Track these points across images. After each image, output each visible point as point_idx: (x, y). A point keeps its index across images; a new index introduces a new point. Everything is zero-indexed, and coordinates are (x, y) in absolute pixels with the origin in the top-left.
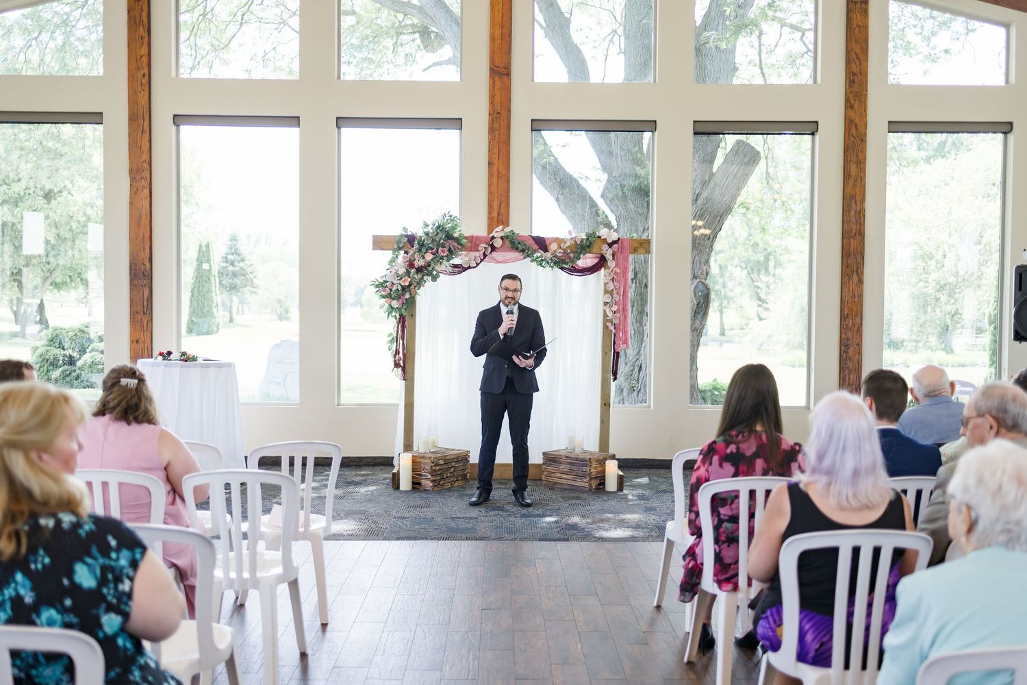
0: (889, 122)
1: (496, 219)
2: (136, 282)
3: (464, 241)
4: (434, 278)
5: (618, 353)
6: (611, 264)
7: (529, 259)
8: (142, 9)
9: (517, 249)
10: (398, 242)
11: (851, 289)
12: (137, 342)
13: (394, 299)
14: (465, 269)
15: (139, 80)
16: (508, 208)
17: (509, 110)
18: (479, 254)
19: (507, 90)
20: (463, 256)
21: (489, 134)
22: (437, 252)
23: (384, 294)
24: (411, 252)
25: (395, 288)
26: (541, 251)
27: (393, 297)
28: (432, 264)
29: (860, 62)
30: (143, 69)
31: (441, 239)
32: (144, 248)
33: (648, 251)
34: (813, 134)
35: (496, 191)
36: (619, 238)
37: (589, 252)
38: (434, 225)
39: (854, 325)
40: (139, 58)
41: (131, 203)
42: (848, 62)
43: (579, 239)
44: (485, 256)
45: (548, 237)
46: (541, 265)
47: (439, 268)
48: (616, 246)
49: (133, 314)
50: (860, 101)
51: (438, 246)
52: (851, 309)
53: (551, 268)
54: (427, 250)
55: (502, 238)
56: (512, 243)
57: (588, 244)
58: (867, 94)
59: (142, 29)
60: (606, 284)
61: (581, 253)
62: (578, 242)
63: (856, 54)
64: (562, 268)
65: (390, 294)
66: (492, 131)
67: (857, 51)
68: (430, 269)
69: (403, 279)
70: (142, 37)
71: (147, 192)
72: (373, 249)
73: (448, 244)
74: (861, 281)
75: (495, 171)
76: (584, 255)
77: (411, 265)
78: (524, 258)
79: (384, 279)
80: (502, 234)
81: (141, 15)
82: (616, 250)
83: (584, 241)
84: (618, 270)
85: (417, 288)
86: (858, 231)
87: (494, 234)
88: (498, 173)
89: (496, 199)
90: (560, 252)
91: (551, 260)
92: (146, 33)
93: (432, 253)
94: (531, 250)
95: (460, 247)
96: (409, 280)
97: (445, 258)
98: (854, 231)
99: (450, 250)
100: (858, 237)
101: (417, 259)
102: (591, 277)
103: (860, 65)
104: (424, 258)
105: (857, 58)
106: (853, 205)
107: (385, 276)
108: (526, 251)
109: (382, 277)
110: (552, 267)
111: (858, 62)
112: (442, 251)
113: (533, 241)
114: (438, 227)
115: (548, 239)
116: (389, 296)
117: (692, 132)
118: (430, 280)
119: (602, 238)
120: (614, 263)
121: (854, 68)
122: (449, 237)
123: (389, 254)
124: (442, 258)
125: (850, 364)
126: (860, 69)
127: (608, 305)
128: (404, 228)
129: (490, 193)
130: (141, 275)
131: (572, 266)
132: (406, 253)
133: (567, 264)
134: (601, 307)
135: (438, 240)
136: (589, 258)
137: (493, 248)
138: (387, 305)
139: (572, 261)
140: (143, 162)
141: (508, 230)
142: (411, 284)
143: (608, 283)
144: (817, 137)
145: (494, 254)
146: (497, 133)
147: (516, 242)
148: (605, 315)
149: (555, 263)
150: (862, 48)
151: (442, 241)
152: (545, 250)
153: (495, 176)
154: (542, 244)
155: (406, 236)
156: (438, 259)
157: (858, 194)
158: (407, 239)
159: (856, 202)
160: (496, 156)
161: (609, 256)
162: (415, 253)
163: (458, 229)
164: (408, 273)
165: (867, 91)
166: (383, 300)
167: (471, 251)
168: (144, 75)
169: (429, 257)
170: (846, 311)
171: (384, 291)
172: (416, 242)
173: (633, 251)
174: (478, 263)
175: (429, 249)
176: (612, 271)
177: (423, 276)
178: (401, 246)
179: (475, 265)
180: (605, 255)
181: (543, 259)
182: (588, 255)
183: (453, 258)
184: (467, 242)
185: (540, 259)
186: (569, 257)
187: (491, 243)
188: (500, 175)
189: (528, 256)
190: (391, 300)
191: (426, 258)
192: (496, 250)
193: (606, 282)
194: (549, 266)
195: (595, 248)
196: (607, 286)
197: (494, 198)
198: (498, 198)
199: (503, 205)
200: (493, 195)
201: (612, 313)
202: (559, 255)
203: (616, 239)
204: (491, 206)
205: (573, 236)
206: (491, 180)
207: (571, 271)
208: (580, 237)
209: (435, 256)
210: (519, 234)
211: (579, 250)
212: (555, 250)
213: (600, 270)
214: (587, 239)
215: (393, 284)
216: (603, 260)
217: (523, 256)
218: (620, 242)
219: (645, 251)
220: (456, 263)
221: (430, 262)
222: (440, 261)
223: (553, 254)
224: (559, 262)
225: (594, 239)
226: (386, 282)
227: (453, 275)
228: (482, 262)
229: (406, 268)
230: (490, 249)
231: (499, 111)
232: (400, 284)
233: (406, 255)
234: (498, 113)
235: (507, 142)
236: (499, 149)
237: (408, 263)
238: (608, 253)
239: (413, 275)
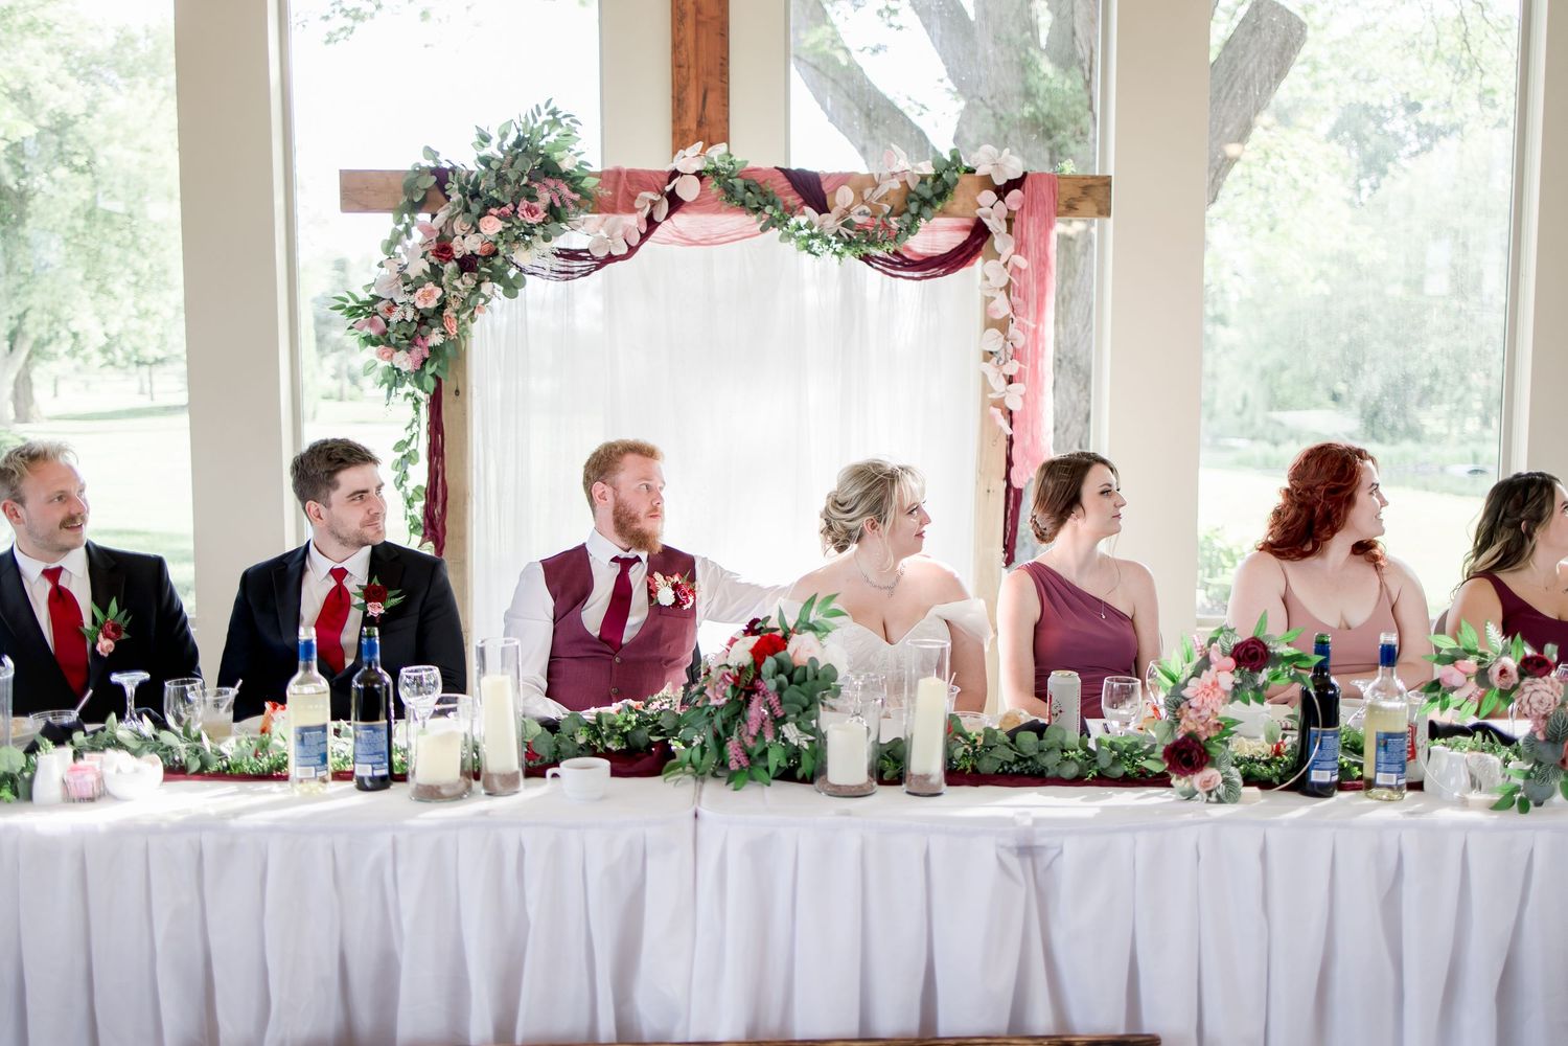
1: (692, 136)
3: (589, 183)
4: (511, 288)
6: (1002, 242)
7: (775, 233)
9: (743, 204)
10: (409, 189)
13: (398, 348)
14: (600, 263)
16: (726, 105)
18: (634, 222)
20: (589, 226)
22: (515, 212)
23: (373, 333)
24: (444, 215)
25: (395, 318)
26: (807, 209)
27: (393, 341)
28: (502, 248)
31: (524, 176)
33: (1104, 209)
35: (692, 59)
36: (1025, 174)
37: (944, 213)
38: (504, 136)
43: (912, 177)
44: (652, 223)
45: (829, 171)
46: (808, 248)
47: (522, 257)
48: (1015, 194)
51: (517, 195)
53: (836, 257)
54: (486, 208)
55: (698, 174)
56: (729, 187)
57: (939, 189)
60: (988, 300)
61: (919, 214)
62: (912, 184)
64: (866, 259)
65: (384, 333)
68: (498, 261)
69: (420, 291)
72: (343, 210)
73: (544, 191)
76: (928, 220)
77: (443, 250)
78: (764, 230)
79: (373, 291)
80: (697, 166)
82: (1015, 207)
84: (1021, 261)
85: (464, 316)
87: (679, 163)
88: (698, 11)
89: (693, 82)
90: (862, 214)
91: (838, 234)
93: (499, 217)
94: (781, 206)
95: (579, 198)
96: (438, 292)
97: (539, 231)
99: (550, 208)
101: (458, 230)
104: (478, 231)
107: (374, 283)
108: (768, 209)
109: (368, 287)
110: (840, 255)
112: (529, 210)
113: (784, 183)
114: (518, 143)
115: (829, 176)
116: (385, 339)
118: (501, 294)
119: (980, 172)
120: (1011, 241)
122: (548, 169)
123: (383, 224)
124: (530, 230)
127: (994, 360)
128: (428, 149)
129: (677, 66)
131: (896, 253)
132: (431, 216)
133: (879, 245)
134: (974, 366)
135: (516, 178)
136: (945, 229)
137: (675, 203)
138: (382, 364)
139: (896, 239)
141: (717, 152)
142: (443, 305)
143: (993, 299)
145: (678, 219)
147: (740, 185)
148: (986, 387)
149: (849, 243)
153: (690, 21)
154: (810, 190)
155: (431, 171)
156: (520, 235)
158: (434, 179)
161: (995, 224)
162: (451, 218)
163: (577, 148)
164: (435, 274)
166: (371, 352)
167: (613, 210)
171: (372, 324)
172: (457, 185)
173: (1063, 208)
174: (634, 244)
175: (493, 206)
176: (1007, 263)
177: (479, 282)
178: (417, 200)
179: (624, 250)
180: (986, 221)
181: (815, 230)
182: (940, 222)
183: (564, 231)
184: (599, 184)
185: (806, 232)
186: (886, 227)
187: (668, 188)
188: (701, 18)
189: (772, 223)
190: (390, 350)
191: (482, 230)
192: (683, 208)
193: (989, 294)
194: (831, 250)
195: (957, 201)
196: (992, 306)
197: (689, 79)
198: (697, 78)
199: (711, 97)
200: (684, 71)
201: (1004, 382)
202: (859, 220)
203: (1019, 175)
204: (679, 100)
205: (896, 169)
206: (678, 30)
207: (894, 266)
208: (916, 172)
209: (510, 225)
210: (747, 162)
211: (914, 208)
212: (846, 206)
213: (972, 264)
214: (938, 177)
215: (395, 304)
216: (979, 234)
217: (760, 225)
218: (1028, 183)
219: (1095, 209)
220: (575, 246)
221: (496, 243)
222: (527, 238)
223: (842, 217)
224: (859, 241)
225: (956, 175)
226: (377, 299)
227: (567, 280)
228: (647, 244)
229: (432, 259)
230: (665, 206)
232: (412, 305)
233: (432, 223)
237: (434, 247)
238: (994, 214)
239: (450, 279)
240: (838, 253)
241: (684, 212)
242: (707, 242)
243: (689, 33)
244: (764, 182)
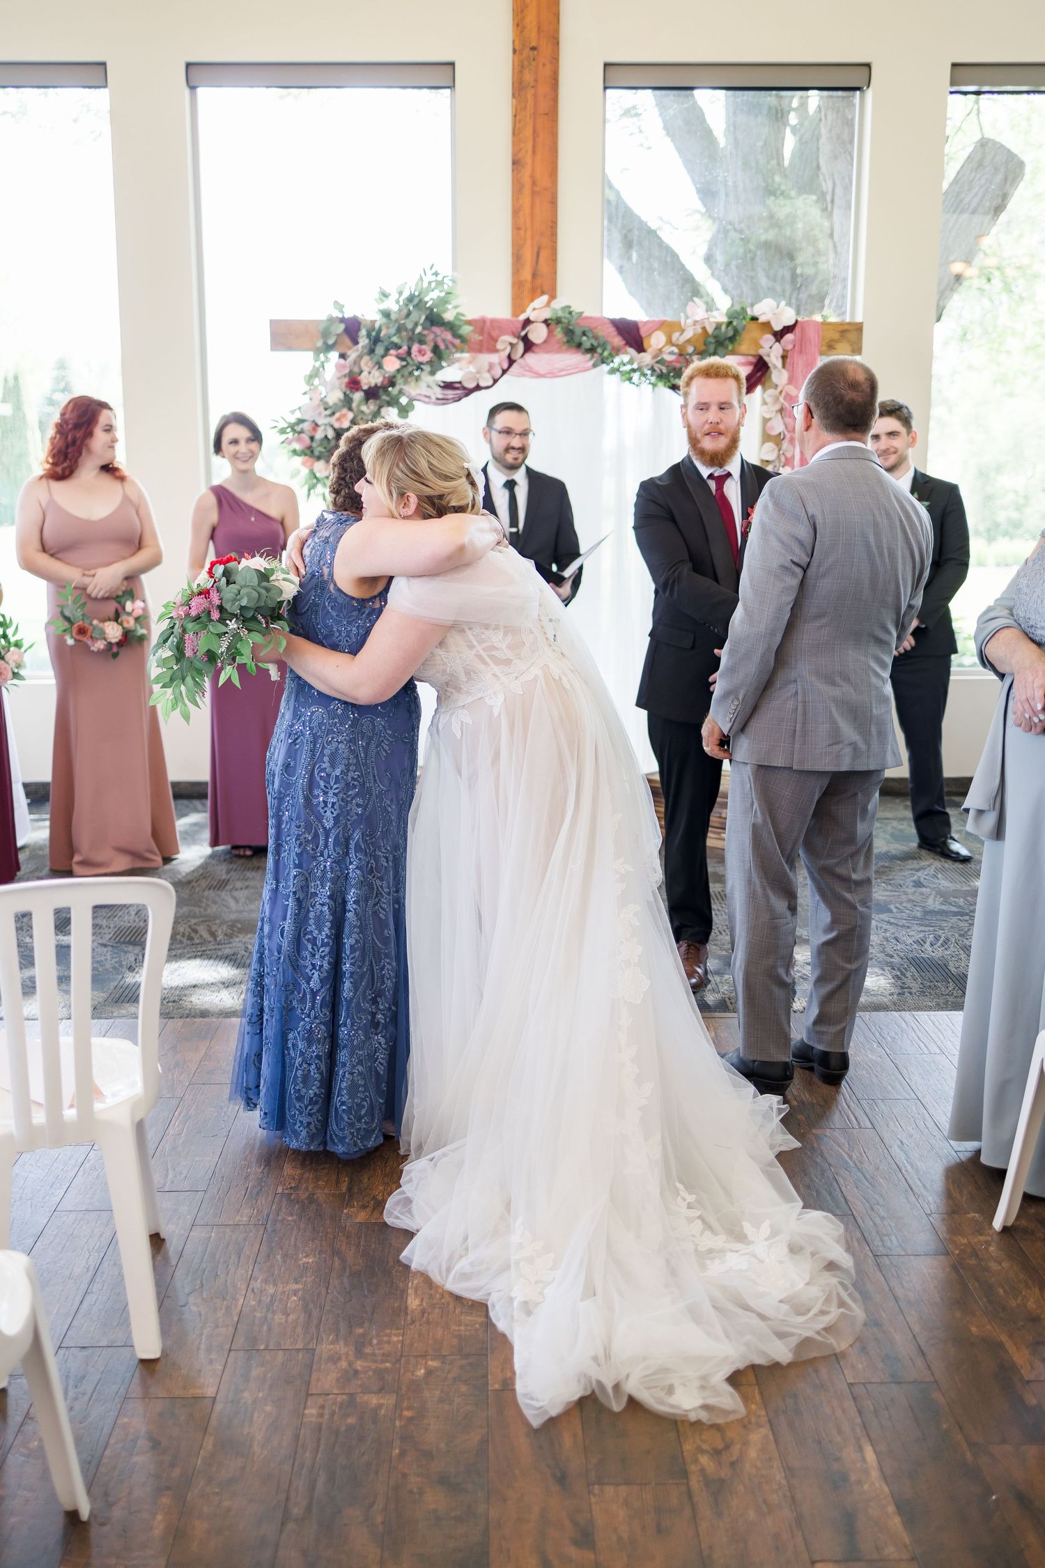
1: (528, 286)
3: (466, 330)
4: (404, 411)
6: (779, 375)
7: (605, 368)
9: (579, 345)
10: (325, 334)
13: (319, 458)
14: (469, 392)
16: (555, 260)
17: (555, 41)
18: (498, 359)
20: (463, 363)
21: (514, 96)
22: (409, 353)
23: (297, 446)
24: (353, 354)
25: (319, 435)
26: (631, 350)
27: (316, 453)
28: (399, 380)
31: (416, 324)
33: (857, 349)
35: (529, 224)
36: (797, 321)
37: (733, 353)
38: (401, 293)
43: (711, 325)
44: (511, 361)
45: (645, 320)
46: (630, 379)
47: (412, 389)
48: (789, 337)
51: (410, 340)
53: (651, 386)
54: (387, 350)
55: (546, 322)
56: (569, 332)
57: (731, 333)
60: (766, 421)
62: (710, 330)
65: (310, 448)
66: (519, 88)
68: (395, 391)
69: (337, 415)
72: (272, 349)
73: (431, 337)
75: (527, 180)
77: (354, 384)
78: (595, 366)
79: (298, 415)
80: (547, 314)
82: (790, 347)
83: (723, 327)
87: (529, 313)
88: (534, 183)
89: (529, 242)
90: (672, 353)
91: (653, 369)
93: (397, 357)
94: (609, 347)
95: (457, 342)
97: (427, 368)
99: (436, 350)
101: (366, 369)
104: (380, 366)
107: (300, 408)
108: (599, 350)
109: (293, 412)
110: (654, 385)
112: (420, 351)
113: (612, 331)
114: (411, 299)
115: (646, 323)
116: (309, 452)
117: (948, 87)
118: (394, 416)
119: (762, 319)
120: (785, 375)
122: (434, 320)
123: (304, 360)
124: (419, 367)
128: (336, 303)
129: (516, 228)
132: (343, 356)
135: (410, 326)
138: (305, 471)
141: (557, 304)
145: (530, 358)
146: (530, 94)
147: (578, 331)
149: (661, 376)
151: (419, 329)
152: (640, 348)
153: (527, 191)
154: (632, 336)
155: (342, 320)
156: (409, 368)
158: (342, 327)
160: (530, 146)
161: (774, 359)
162: (360, 357)
163: (454, 303)
164: (347, 402)
166: (298, 460)
167: (480, 351)
169: (392, 364)
171: (299, 440)
172: (363, 332)
173: (825, 348)
174: (496, 377)
175: (392, 348)
176: (781, 392)
177: (380, 407)
178: (331, 342)
179: (490, 382)
180: (766, 358)
181: (635, 366)
183: (443, 367)
184: (473, 331)
185: (628, 367)
187: (523, 333)
188: (537, 189)
189: (601, 361)
190: (311, 460)
191: (385, 367)
192: (534, 348)
193: (767, 416)
194: (648, 381)
195: (745, 343)
196: (769, 424)
197: (525, 239)
198: (532, 238)
199: (544, 254)
200: (522, 232)
202: (668, 358)
203: (791, 322)
204: (517, 256)
205: (698, 318)
206: (518, 199)
208: (712, 320)
209: (404, 363)
210: (582, 313)
211: (712, 348)
212: (660, 347)
213: (753, 392)
214: (730, 323)
215: (317, 425)
216: (760, 370)
217: (591, 363)
218: (798, 329)
219: (850, 348)
220: (449, 379)
221: (394, 377)
222: (416, 373)
223: (655, 357)
224: (666, 375)
225: (744, 322)
226: (301, 421)
227: (444, 404)
228: (505, 376)
229: (344, 389)
230: (521, 347)
231: (534, 44)
232: (332, 426)
233: (342, 361)
234: (533, 49)
235: (552, 114)
236: (535, 133)
237: (346, 380)
238: (773, 353)
239: (359, 405)
240: (652, 384)
241: (533, 352)
242: (552, 374)
243: (526, 200)
244: (596, 328)
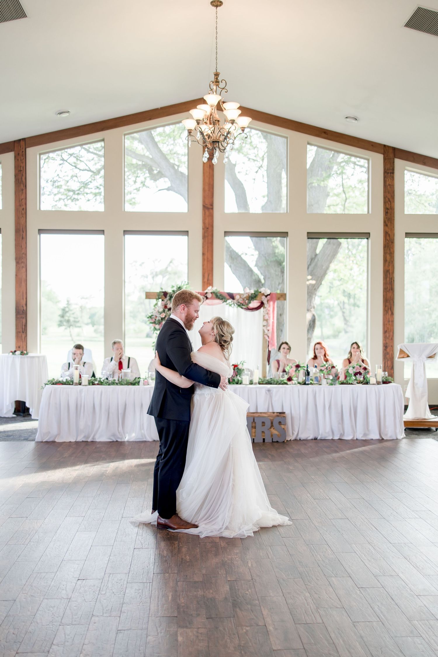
0: (406, 233)
1: (206, 282)
2: (18, 316)
5: (270, 351)
6: (266, 305)
7: (225, 303)
8: (22, 175)
9: (219, 298)
10: (159, 295)
11: (388, 318)
12: (19, 347)
13: (156, 324)
15: (21, 211)
16: (213, 277)
17: (212, 226)
19: (211, 216)
21: (203, 239)
23: (152, 321)
24: (165, 300)
25: (157, 319)
26: (231, 299)
29: (391, 203)
30: (23, 206)
32: (23, 298)
33: (285, 299)
34: (367, 239)
35: (206, 267)
36: (270, 293)
37: (256, 300)
38: (176, 286)
39: (389, 336)
40: (20, 200)
41: (16, 275)
42: (385, 203)
43: (250, 293)
46: (231, 306)
48: (269, 297)
49: (17, 333)
50: (391, 222)
52: (388, 328)
55: (211, 293)
56: (217, 295)
57: (255, 296)
58: (394, 219)
59: (22, 185)
60: (264, 316)
61: (251, 300)
62: (250, 295)
63: (389, 199)
64: (242, 308)
66: (204, 237)
67: (389, 197)
69: (162, 314)
70: (22, 189)
71: (24, 269)
72: (146, 299)
74: (392, 314)
75: (206, 258)
76: (253, 301)
77: (166, 307)
78: (223, 302)
79: (152, 314)
80: (211, 291)
81: (22, 179)
82: (269, 299)
84: (270, 309)
86: (391, 288)
87: (207, 291)
88: (208, 259)
90: (241, 300)
91: (237, 304)
92: (25, 188)
94: (226, 299)
96: (165, 314)
98: (389, 288)
100: (391, 291)
102: (257, 312)
103: (391, 204)
105: (389, 201)
106: (388, 275)
109: (150, 313)
110: (237, 307)
111: (389, 203)
113: (227, 295)
115: (235, 293)
116: (154, 323)
117: (306, 238)
119: (262, 292)
120: (268, 305)
121: (388, 206)
123: (154, 301)
125: (388, 356)
126: (391, 207)
127: (265, 327)
128: (162, 288)
129: (203, 269)
130: (21, 312)
131: (247, 307)
132: (162, 300)
133: (244, 306)
134: (261, 328)
136: (256, 303)
138: (153, 328)
139: (247, 305)
140: (23, 254)
141: (214, 288)
144: (370, 240)
145: (208, 301)
146: (206, 238)
147: (219, 295)
148: (264, 332)
149: (239, 306)
150: (392, 196)
152: (234, 299)
153: (206, 261)
154: (232, 296)
155: (163, 292)
157: (391, 269)
158: (163, 294)
159: (389, 273)
160: (206, 250)
161: (265, 302)
162: (167, 301)
164: (164, 311)
165: (394, 217)
166: (151, 324)
168: (23, 209)
170: (386, 329)
171: (152, 320)
172: (168, 295)
173: (277, 299)
176: (267, 309)
178: (160, 297)
180: (263, 301)
181: (232, 303)
182: (255, 301)
186: (245, 303)
187: (206, 295)
189: (224, 301)
192: (208, 299)
193: (264, 315)
194: (235, 307)
195: (258, 298)
196: (265, 317)
197: (205, 272)
198: (207, 271)
199: (210, 275)
200: (205, 270)
201: (267, 331)
202: (240, 301)
204: (204, 275)
205: (247, 292)
206: (204, 262)
207: (246, 309)
208: (251, 292)
210: (220, 291)
211: (250, 299)
212: (238, 299)
213: (261, 309)
214: (254, 293)
215: (156, 316)
216: (262, 304)
217: (222, 302)
218: (271, 295)
219: (283, 299)
223: (237, 301)
224: (240, 305)
225: (258, 293)
226: (152, 315)
229: (163, 308)
231: (208, 227)
232: (160, 317)
233: (163, 302)
234: (207, 228)
235: (212, 243)
236: (208, 247)
237: (164, 306)
238: (265, 300)
239: (167, 312)
242: (212, 305)
244: (223, 294)
